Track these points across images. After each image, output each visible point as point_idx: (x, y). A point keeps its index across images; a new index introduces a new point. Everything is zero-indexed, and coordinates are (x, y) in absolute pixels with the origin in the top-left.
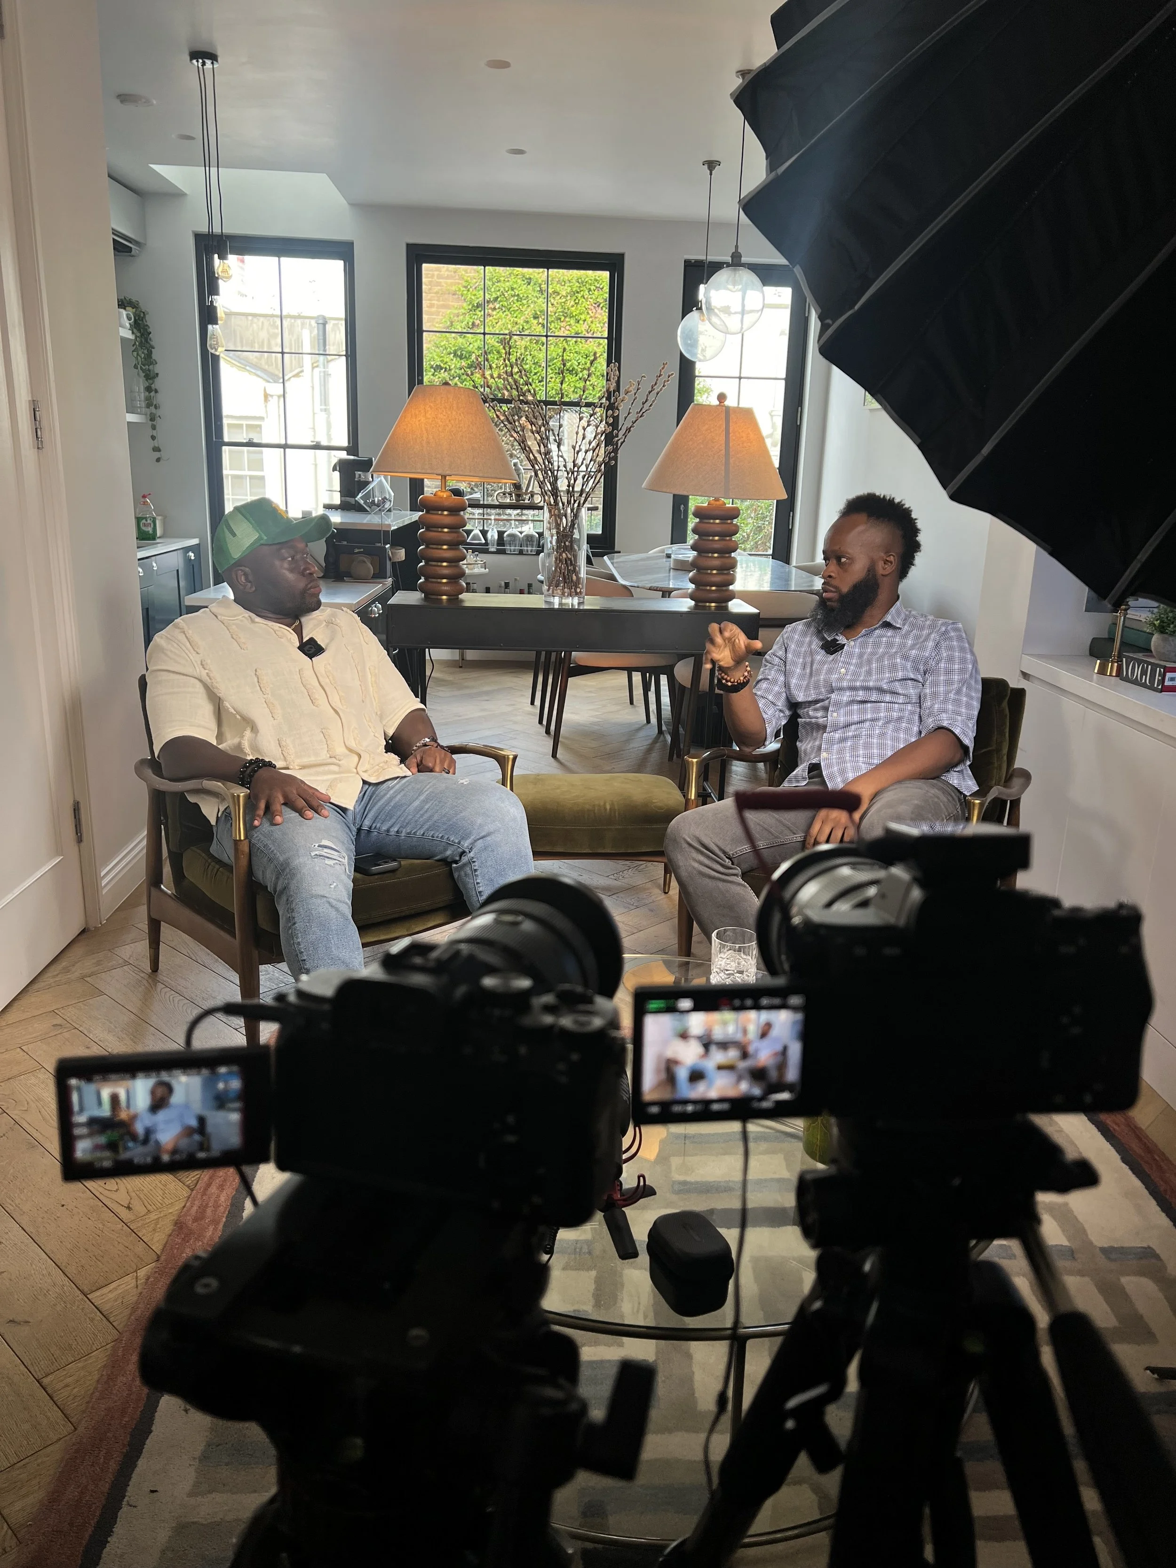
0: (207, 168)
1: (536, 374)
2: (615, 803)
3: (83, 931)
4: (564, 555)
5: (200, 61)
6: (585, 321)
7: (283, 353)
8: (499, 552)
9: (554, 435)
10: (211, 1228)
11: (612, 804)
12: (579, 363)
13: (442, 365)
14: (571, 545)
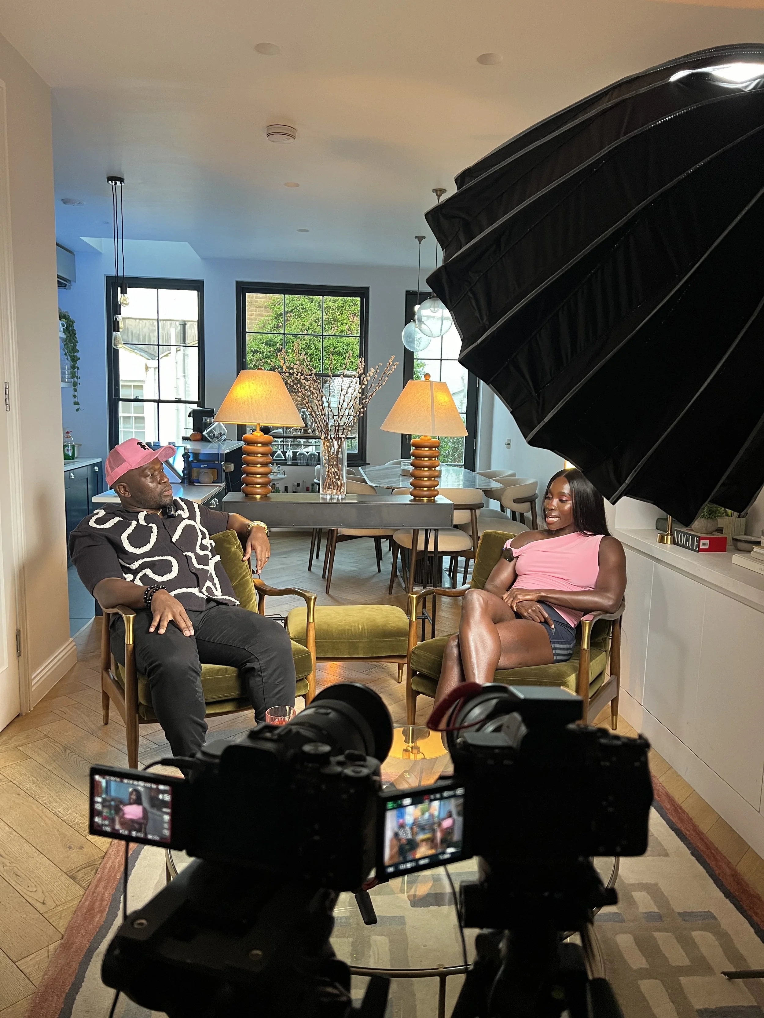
0: (116, 239)
1: (316, 355)
2: (365, 624)
3: (18, 715)
4: (333, 470)
5: (114, 182)
6: (346, 324)
7: (158, 345)
8: (293, 465)
9: (326, 398)
10: (98, 916)
11: (363, 626)
12: (343, 349)
13: (258, 350)
14: (337, 464)
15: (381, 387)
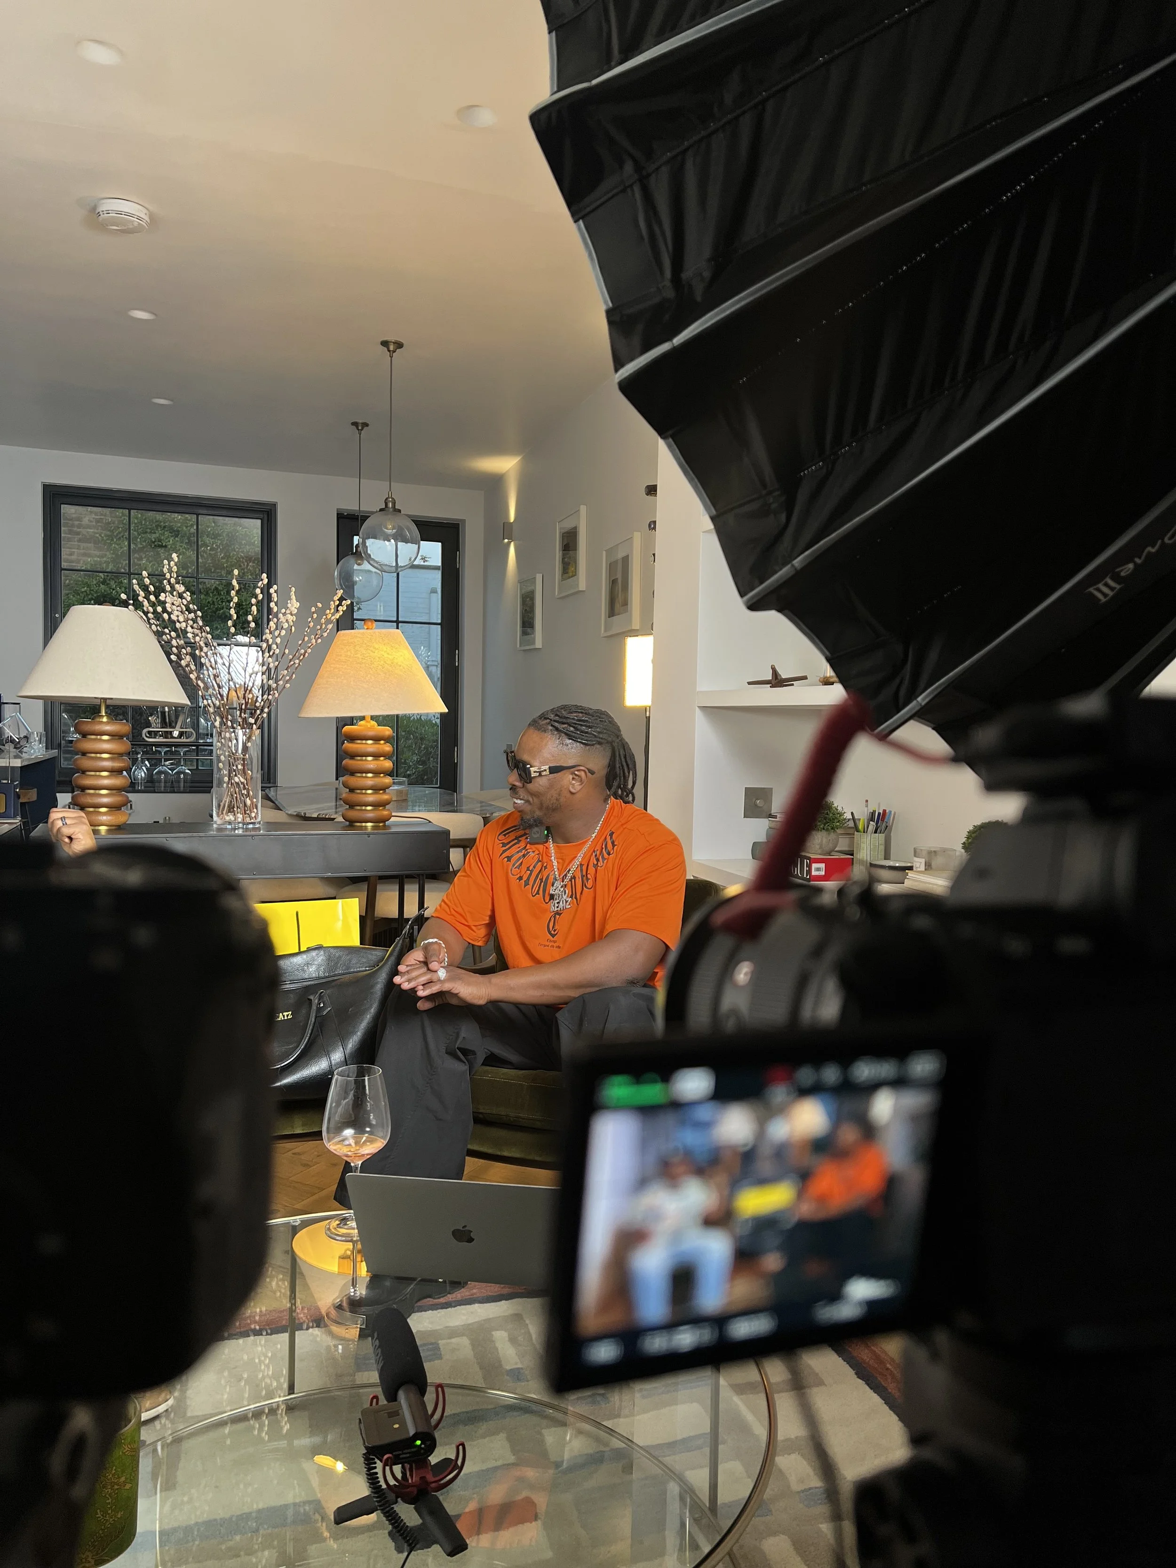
4: (236, 779)
14: (244, 769)
15: (320, 640)
